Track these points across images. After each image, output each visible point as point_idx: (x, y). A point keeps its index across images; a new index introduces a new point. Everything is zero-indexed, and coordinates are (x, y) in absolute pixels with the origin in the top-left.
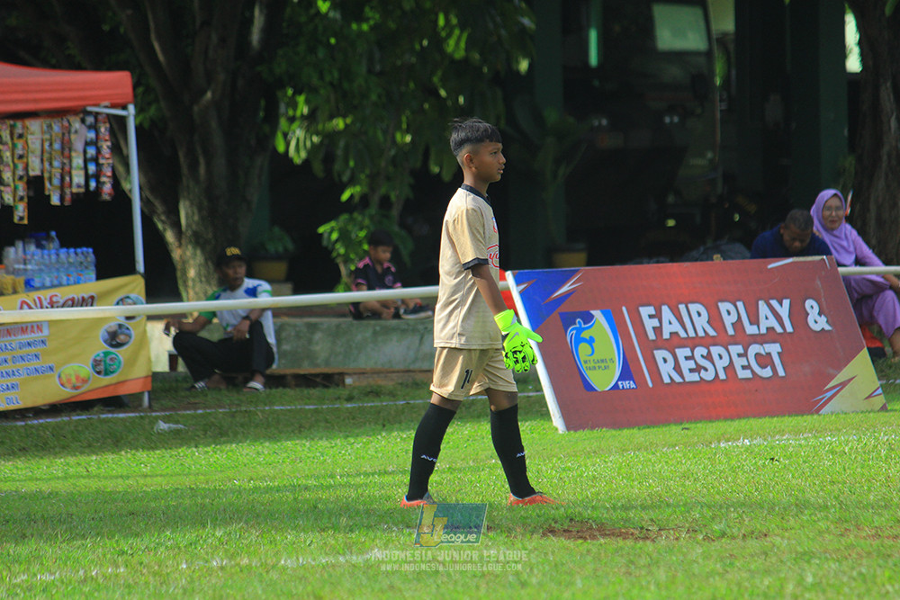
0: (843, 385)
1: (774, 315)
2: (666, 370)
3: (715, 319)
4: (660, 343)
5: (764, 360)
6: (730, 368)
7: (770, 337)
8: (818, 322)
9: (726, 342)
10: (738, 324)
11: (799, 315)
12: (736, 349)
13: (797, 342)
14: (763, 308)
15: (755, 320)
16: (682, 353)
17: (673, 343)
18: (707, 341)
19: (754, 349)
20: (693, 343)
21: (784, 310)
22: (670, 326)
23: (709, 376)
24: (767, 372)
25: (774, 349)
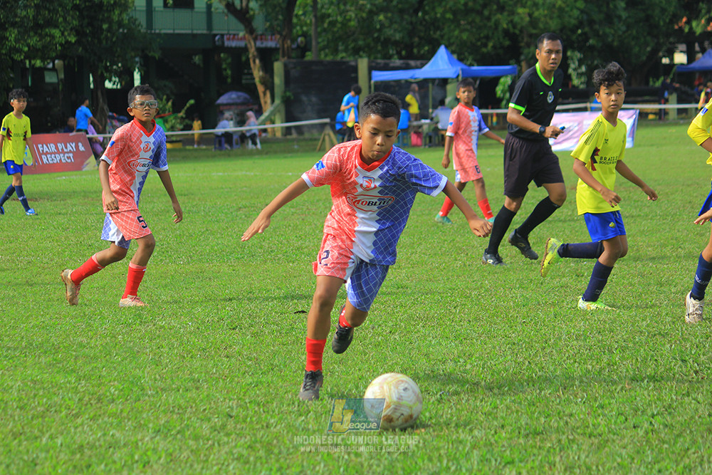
0: (87, 164)
1: (71, 146)
2: (45, 160)
3: (57, 148)
4: (43, 153)
5: (69, 158)
6: (60, 160)
7: (70, 152)
8: (82, 148)
9: (59, 153)
10: (62, 149)
11: (77, 147)
12: (62, 155)
13: (77, 153)
14: (68, 145)
15: (66, 148)
16: (49, 156)
17: (46, 154)
18: (55, 153)
19: (66, 155)
20: (51, 154)
21: (73, 145)
22: (46, 149)
23: (55, 162)
24: (69, 161)
25: (71, 155)
